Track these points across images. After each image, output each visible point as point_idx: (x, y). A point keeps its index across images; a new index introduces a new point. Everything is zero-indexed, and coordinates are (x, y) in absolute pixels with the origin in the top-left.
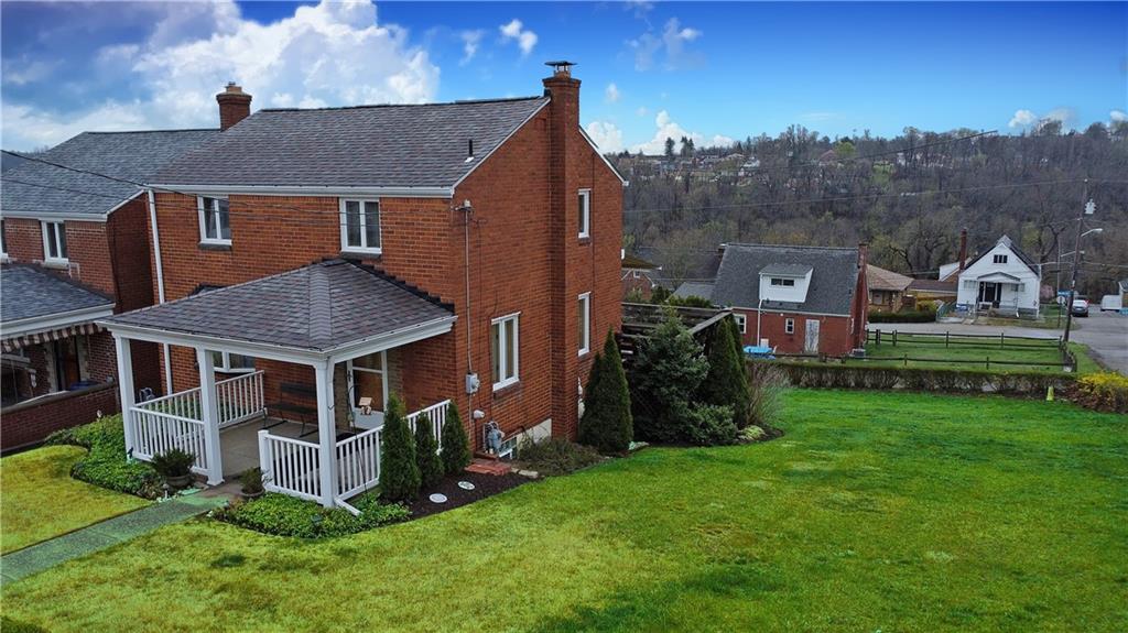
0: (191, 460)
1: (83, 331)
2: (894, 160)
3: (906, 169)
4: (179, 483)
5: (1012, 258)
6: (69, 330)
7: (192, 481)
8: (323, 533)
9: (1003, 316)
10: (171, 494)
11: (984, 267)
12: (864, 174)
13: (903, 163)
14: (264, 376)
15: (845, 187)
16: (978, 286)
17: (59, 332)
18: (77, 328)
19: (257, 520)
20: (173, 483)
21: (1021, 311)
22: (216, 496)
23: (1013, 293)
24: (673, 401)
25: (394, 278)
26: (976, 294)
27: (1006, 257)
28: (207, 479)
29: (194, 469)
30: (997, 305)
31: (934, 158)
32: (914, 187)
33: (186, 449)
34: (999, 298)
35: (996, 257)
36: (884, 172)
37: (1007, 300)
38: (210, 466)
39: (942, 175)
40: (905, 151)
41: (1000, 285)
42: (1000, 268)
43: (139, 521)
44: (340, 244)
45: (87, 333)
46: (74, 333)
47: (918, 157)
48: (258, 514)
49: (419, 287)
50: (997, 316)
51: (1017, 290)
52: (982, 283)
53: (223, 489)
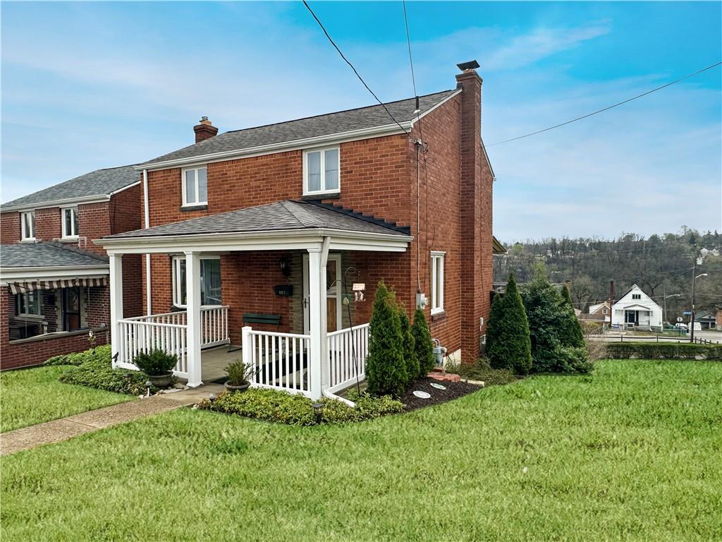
0: (172, 361)
1: (85, 284)
2: (545, 254)
3: (553, 259)
4: (161, 382)
5: (643, 296)
6: (73, 281)
7: (172, 383)
8: (325, 421)
9: (642, 331)
10: (153, 393)
11: (626, 302)
12: (530, 261)
13: (551, 255)
14: (229, 310)
15: (521, 268)
16: (624, 313)
17: (66, 282)
18: (81, 281)
19: (249, 408)
20: (156, 382)
21: (653, 328)
22: (197, 394)
23: (647, 317)
24: (549, 338)
25: (352, 211)
26: (624, 317)
27: (640, 296)
28: (187, 382)
29: (176, 372)
30: (637, 324)
31: (568, 253)
32: (559, 268)
33: (168, 350)
34: (637, 320)
35: (633, 296)
36: (541, 260)
37: (643, 321)
38: (191, 368)
39: (574, 262)
40: (552, 249)
41: (637, 312)
42: (636, 301)
43: (120, 412)
44: (302, 190)
45: (87, 286)
46: (77, 284)
47: (559, 252)
48: (249, 404)
49: (375, 217)
50: (638, 330)
51: (649, 315)
52: (626, 311)
53: (203, 389)
